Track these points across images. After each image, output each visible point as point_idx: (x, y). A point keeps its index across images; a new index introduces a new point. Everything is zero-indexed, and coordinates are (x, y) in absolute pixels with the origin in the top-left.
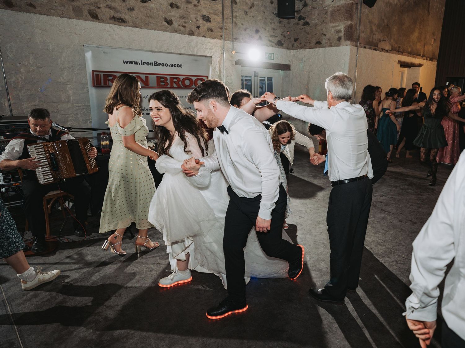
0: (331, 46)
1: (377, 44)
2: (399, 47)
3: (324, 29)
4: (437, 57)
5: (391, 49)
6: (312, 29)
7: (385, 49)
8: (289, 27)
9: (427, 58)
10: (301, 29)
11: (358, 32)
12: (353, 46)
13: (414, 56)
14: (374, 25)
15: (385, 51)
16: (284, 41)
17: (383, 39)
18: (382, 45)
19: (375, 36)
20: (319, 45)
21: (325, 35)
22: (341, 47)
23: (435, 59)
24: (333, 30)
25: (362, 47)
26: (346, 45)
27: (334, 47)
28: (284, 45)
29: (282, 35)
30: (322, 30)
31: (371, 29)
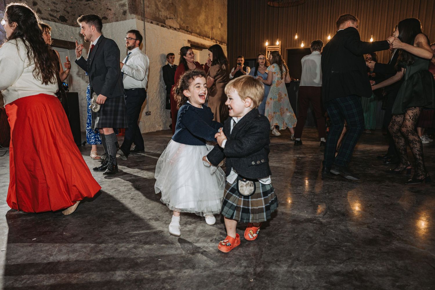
0: (117, 21)
1: (165, 21)
2: (187, 27)
3: (108, 4)
4: (226, 41)
5: (179, 28)
6: (96, 4)
7: (173, 27)
8: (72, 3)
9: (216, 41)
10: (85, 5)
11: (142, 6)
12: (139, 19)
13: (203, 38)
14: (159, 2)
15: (173, 29)
16: (68, 17)
17: (170, 17)
18: (169, 22)
19: (161, 12)
20: (106, 21)
21: (110, 10)
22: (127, 21)
23: (225, 43)
24: (117, 5)
25: (148, 22)
26: (132, 19)
27: (120, 21)
28: (68, 22)
29: (64, 10)
30: (106, 5)
31: (156, 5)
